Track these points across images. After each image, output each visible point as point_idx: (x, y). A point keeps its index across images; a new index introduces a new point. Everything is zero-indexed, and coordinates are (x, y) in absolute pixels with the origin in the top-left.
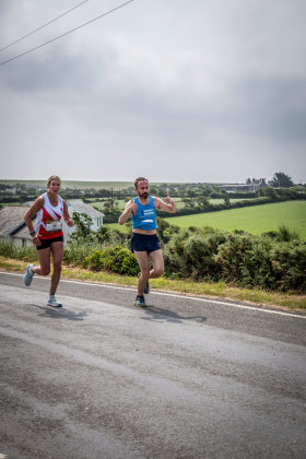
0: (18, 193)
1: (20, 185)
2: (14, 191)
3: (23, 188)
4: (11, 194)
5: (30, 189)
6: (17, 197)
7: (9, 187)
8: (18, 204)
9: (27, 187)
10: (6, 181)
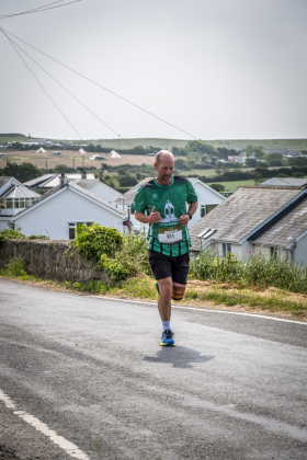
0: (251, 163)
1: (254, 148)
2: (243, 159)
3: (259, 154)
4: (238, 165)
5: (272, 156)
6: (250, 169)
7: (233, 153)
8: (251, 182)
9: (267, 152)
10: (228, 142)
